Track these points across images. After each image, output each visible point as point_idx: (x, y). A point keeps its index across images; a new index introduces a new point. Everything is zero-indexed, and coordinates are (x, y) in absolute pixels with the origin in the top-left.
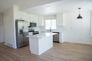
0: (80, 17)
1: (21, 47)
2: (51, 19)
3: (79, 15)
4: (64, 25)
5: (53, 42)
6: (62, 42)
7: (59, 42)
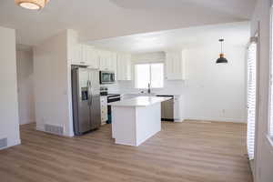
0: (221, 60)
1: (84, 133)
2: (150, 63)
3: (221, 55)
4: (184, 78)
5: (162, 120)
6: (182, 120)
7: (172, 120)
